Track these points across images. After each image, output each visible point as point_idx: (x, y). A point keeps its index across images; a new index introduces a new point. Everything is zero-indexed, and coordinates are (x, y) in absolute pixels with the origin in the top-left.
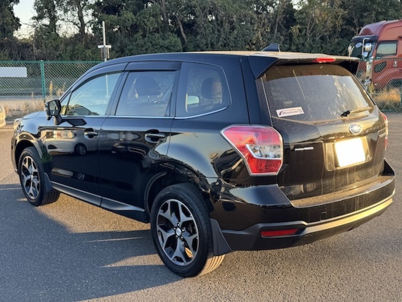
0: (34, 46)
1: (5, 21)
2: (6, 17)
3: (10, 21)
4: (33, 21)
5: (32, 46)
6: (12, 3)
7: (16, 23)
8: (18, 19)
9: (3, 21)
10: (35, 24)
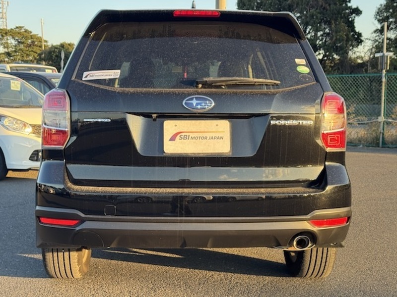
0: (369, 65)
1: (338, 37)
2: (340, 32)
3: (344, 36)
4: (375, 35)
5: (367, 65)
6: (354, 15)
7: (358, 39)
8: (360, 35)
9: (336, 37)
10: (377, 38)
